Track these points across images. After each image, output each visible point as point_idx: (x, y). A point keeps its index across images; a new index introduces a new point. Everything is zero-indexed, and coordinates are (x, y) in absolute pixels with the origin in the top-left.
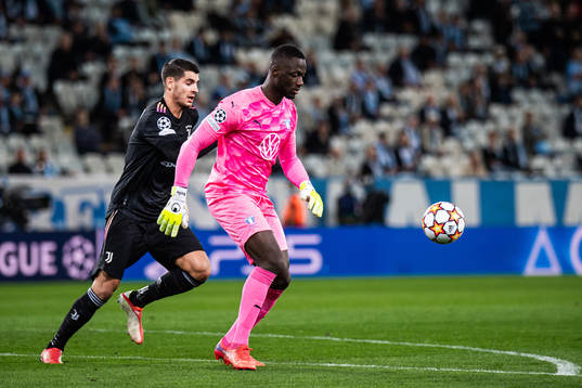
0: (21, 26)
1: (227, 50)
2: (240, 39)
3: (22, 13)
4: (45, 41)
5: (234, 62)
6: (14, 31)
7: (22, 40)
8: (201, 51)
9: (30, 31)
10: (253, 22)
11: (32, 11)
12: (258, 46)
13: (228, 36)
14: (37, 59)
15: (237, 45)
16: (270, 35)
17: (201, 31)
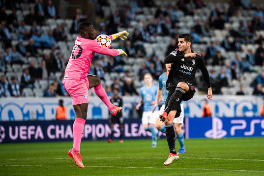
0: (155, 36)
1: (238, 45)
2: (243, 40)
3: (156, 31)
4: (165, 42)
5: (240, 50)
6: (152, 38)
7: (156, 42)
8: (227, 45)
9: (159, 38)
10: (248, 33)
11: (159, 30)
12: (250, 43)
13: (238, 39)
14: (161, 49)
15: (242, 43)
16: (255, 38)
17: (227, 37)
